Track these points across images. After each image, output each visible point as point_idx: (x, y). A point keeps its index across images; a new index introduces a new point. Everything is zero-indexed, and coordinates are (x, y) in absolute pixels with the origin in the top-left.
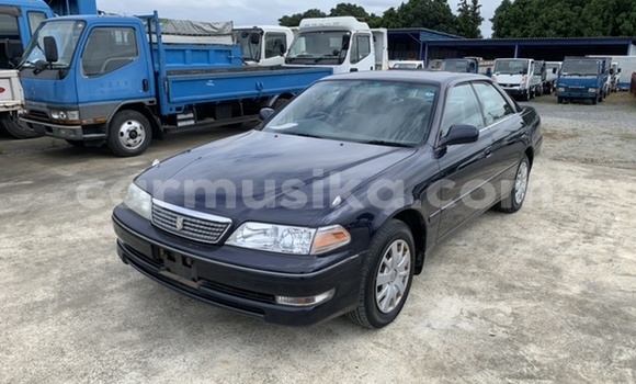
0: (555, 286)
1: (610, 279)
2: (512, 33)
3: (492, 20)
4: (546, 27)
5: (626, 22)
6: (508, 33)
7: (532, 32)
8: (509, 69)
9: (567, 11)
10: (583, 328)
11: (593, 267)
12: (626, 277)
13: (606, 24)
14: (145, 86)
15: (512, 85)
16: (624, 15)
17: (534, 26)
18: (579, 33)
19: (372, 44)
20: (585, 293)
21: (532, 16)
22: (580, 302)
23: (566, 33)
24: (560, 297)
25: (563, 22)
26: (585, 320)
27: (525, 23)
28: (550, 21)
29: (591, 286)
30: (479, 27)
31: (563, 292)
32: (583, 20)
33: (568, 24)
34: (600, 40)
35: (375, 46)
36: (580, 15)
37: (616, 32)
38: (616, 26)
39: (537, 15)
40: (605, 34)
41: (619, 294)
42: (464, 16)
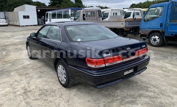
0: (17, 72)
1: (7, 79)
10: (5, 69)
11: (14, 80)
12: (4, 82)
14: (161, 25)
20: (10, 74)
22: (9, 72)
24: (14, 71)
26: (6, 70)
29: (10, 76)
31: (14, 72)
41: (3, 77)
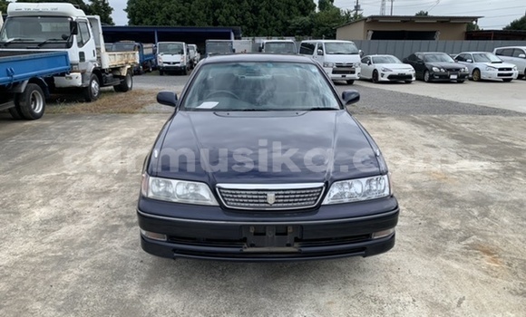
2: (144, 21)
3: (126, 10)
4: (169, 18)
5: (221, 16)
6: (141, 21)
7: (159, 21)
8: (168, 50)
9: (181, 6)
13: (208, 16)
15: (174, 63)
16: (218, 11)
17: (160, 16)
18: (192, 23)
19: (90, 30)
21: (156, 9)
23: (183, 23)
25: (179, 15)
27: (152, 14)
28: (171, 13)
30: (110, 16)
32: (193, 13)
33: (183, 16)
34: (207, 29)
35: (93, 31)
36: (190, 10)
37: (216, 23)
38: (215, 18)
39: (160, 8)
40: (209, 24)
42: (96, 6)
